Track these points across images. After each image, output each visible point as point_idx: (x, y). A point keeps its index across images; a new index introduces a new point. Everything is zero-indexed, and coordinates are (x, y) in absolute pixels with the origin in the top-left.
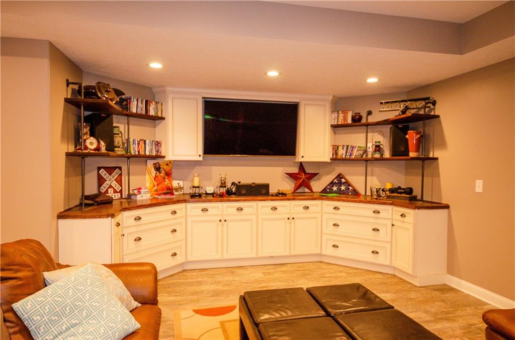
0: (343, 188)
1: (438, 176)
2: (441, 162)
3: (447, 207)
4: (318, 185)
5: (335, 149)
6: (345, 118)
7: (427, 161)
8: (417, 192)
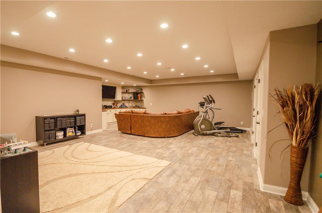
0: (124, 106)
1: (144, 103)
2: (144, 100)
3: (146, 108)
4: (119, 105)
5: (122, 97)
6: (124, 91)
7: (142, 101)
8: (140, 106)
